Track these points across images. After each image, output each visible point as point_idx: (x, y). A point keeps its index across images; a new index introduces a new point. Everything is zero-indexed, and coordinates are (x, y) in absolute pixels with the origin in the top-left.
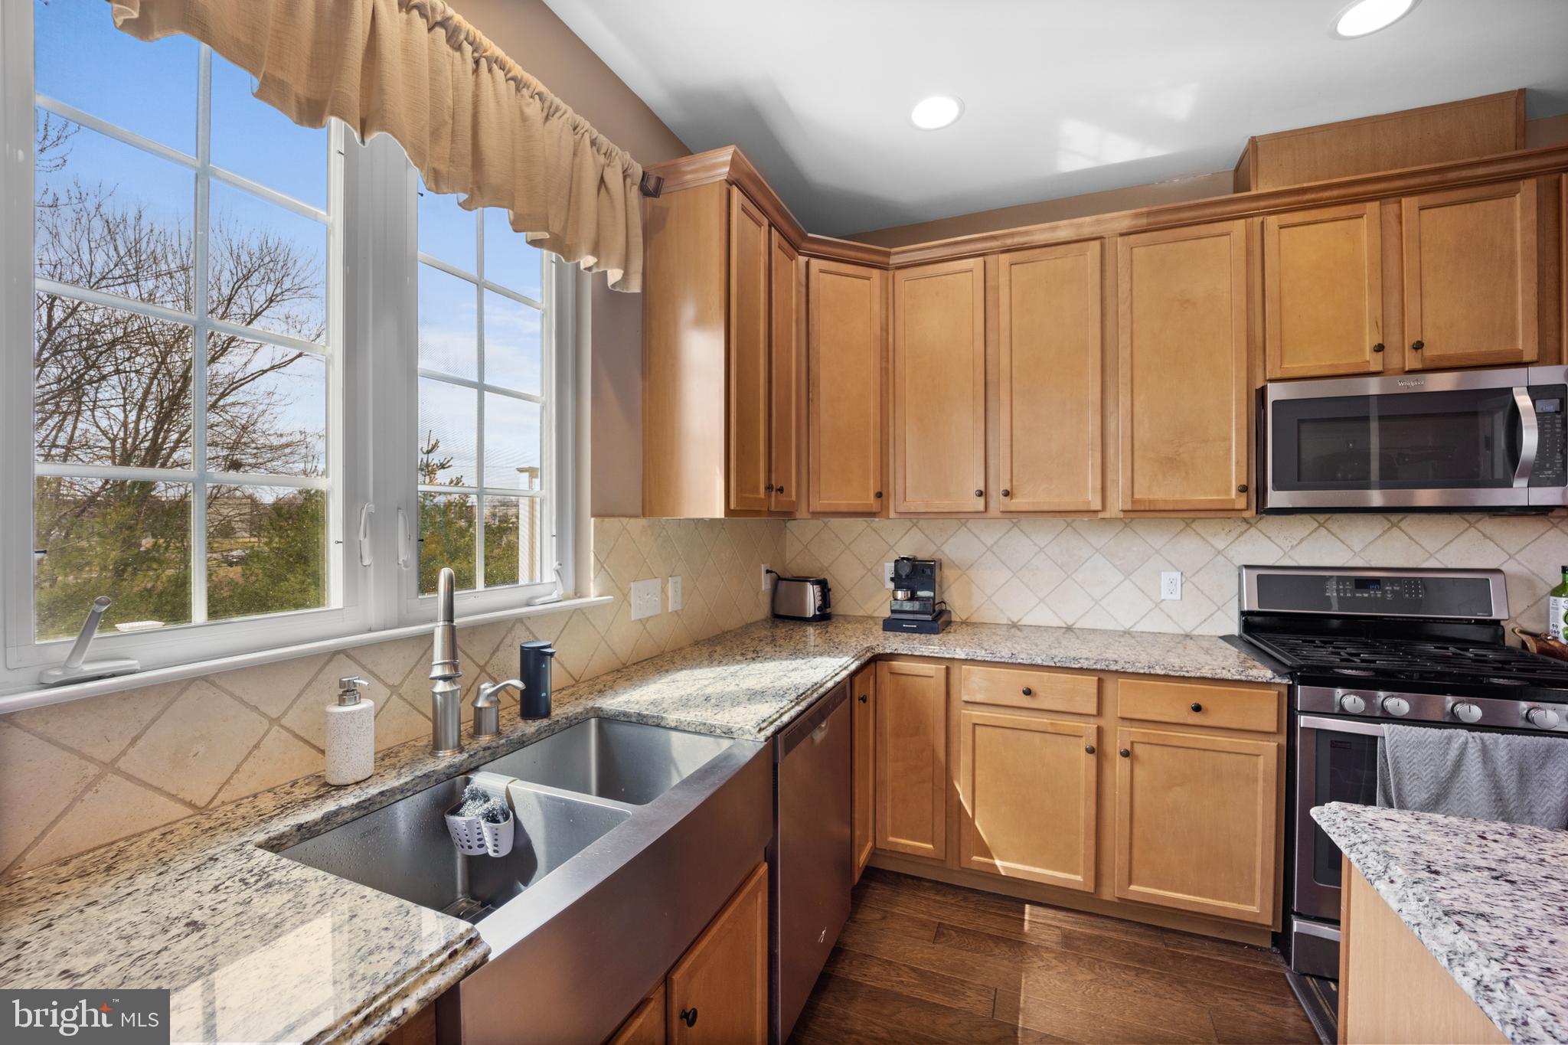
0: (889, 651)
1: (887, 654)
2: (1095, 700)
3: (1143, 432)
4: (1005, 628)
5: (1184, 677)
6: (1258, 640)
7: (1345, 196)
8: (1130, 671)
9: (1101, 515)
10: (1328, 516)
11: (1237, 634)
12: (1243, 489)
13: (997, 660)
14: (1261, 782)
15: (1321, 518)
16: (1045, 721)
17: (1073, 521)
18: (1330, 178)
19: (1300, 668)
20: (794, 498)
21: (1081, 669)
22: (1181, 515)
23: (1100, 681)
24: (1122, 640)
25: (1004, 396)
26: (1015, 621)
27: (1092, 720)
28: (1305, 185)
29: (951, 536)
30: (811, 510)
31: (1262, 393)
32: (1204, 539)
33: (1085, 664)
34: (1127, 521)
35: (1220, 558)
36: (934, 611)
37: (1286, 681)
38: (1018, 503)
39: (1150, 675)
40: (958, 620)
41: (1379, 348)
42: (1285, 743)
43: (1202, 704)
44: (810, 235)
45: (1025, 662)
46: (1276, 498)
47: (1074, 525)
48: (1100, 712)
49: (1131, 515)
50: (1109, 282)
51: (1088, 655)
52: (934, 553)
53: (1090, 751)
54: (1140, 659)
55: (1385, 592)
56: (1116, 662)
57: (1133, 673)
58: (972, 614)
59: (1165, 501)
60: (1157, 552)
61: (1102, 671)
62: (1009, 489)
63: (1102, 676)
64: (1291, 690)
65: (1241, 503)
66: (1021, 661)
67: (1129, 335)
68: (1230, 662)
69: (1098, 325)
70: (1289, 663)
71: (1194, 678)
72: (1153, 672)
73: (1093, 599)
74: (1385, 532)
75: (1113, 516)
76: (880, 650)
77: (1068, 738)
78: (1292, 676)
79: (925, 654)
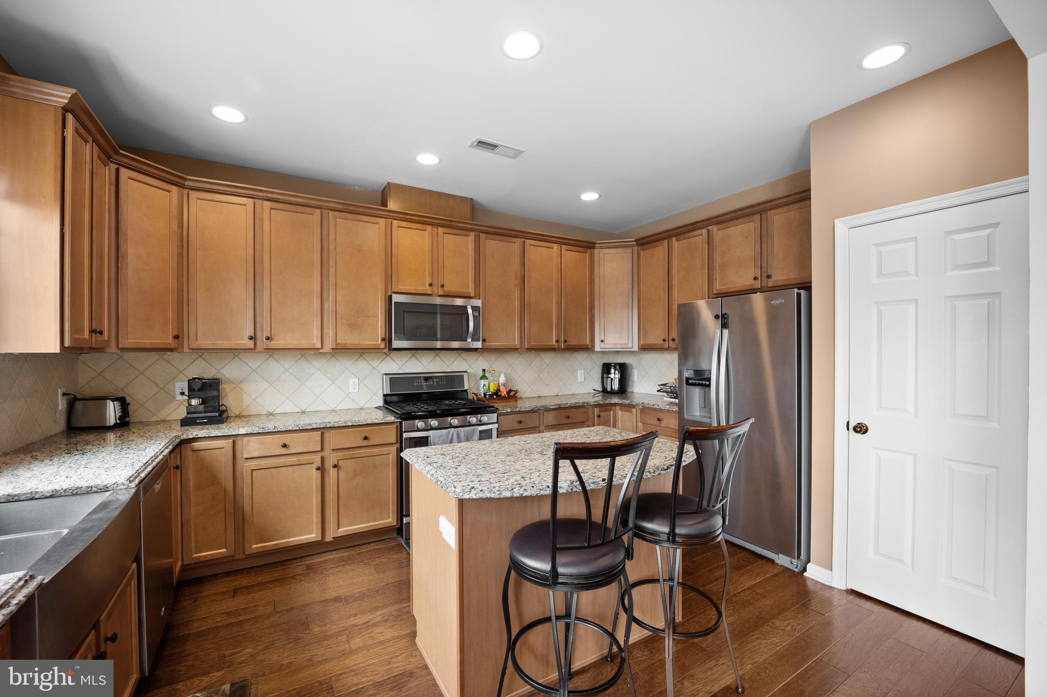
0: (191, 437)
1: (190, 438)
2: (320, 443)
3: (341, 310)
4: (265, 416)
5: (360, 425)
6: (390, 406)
7: (420, 221)
8: (336, 426)
9: (321, 351)
10: (415, 351)
11: (382, 405)
12: (383, 340)
13: (266, 431)
14: (391, 465)
15: (413, 352)
16: (294, 459)
17: (305, 354)
18: (416, 212)
19: (404, 414)
20: (106, 338)
21: (313, 429)
22: (359, 351)
23: (322, 434)
24: (331, 414)
25: (266, 283)
26: (272, 411)
27: (318, 454)
28: (407, 212)
29: (228, 364)
30: (120, 347)
31: (390, 297)
32: (367, 361)
33: (315, 426)
34: (333, 354)
35: (375, 371)
36: (219, 410)
37: (399, 420)
38: (274, 344)
39: (346, 426)
40: (233, 415)
41: (431, 285)
42: (399, 447)
43: (368, 436)
44: (121, 151)
45: (282, 430)
46: (396, 344)
47: (305, 356)
48: (322, 449)
49: (335, 351)
50: (325, 232)
51: (316, 422)
52: (215, 374)
53: (318, 469)
54: (340, 420)
55: (434, 382)
56: (330, 423)
57: (338, 427)
58: (243, 411)
59: (351, 344)
60: (347, 369)
61: (323, 428)
62: (269, 336)
63: (323, 430)
64: (401, 423)
65: (383, 346)
66: (280, 430)
67: (334, 261)
68: (379, 416)
69: (319, 253)
70: (399, 413)
71: (364, 425)
72: (347, 425)
73: (316, 395)
74: (434, 358)
75: (327, 351)
76: (185, 437)
77: (306, 465)
78: (400, 418)
79: (219, 435)
